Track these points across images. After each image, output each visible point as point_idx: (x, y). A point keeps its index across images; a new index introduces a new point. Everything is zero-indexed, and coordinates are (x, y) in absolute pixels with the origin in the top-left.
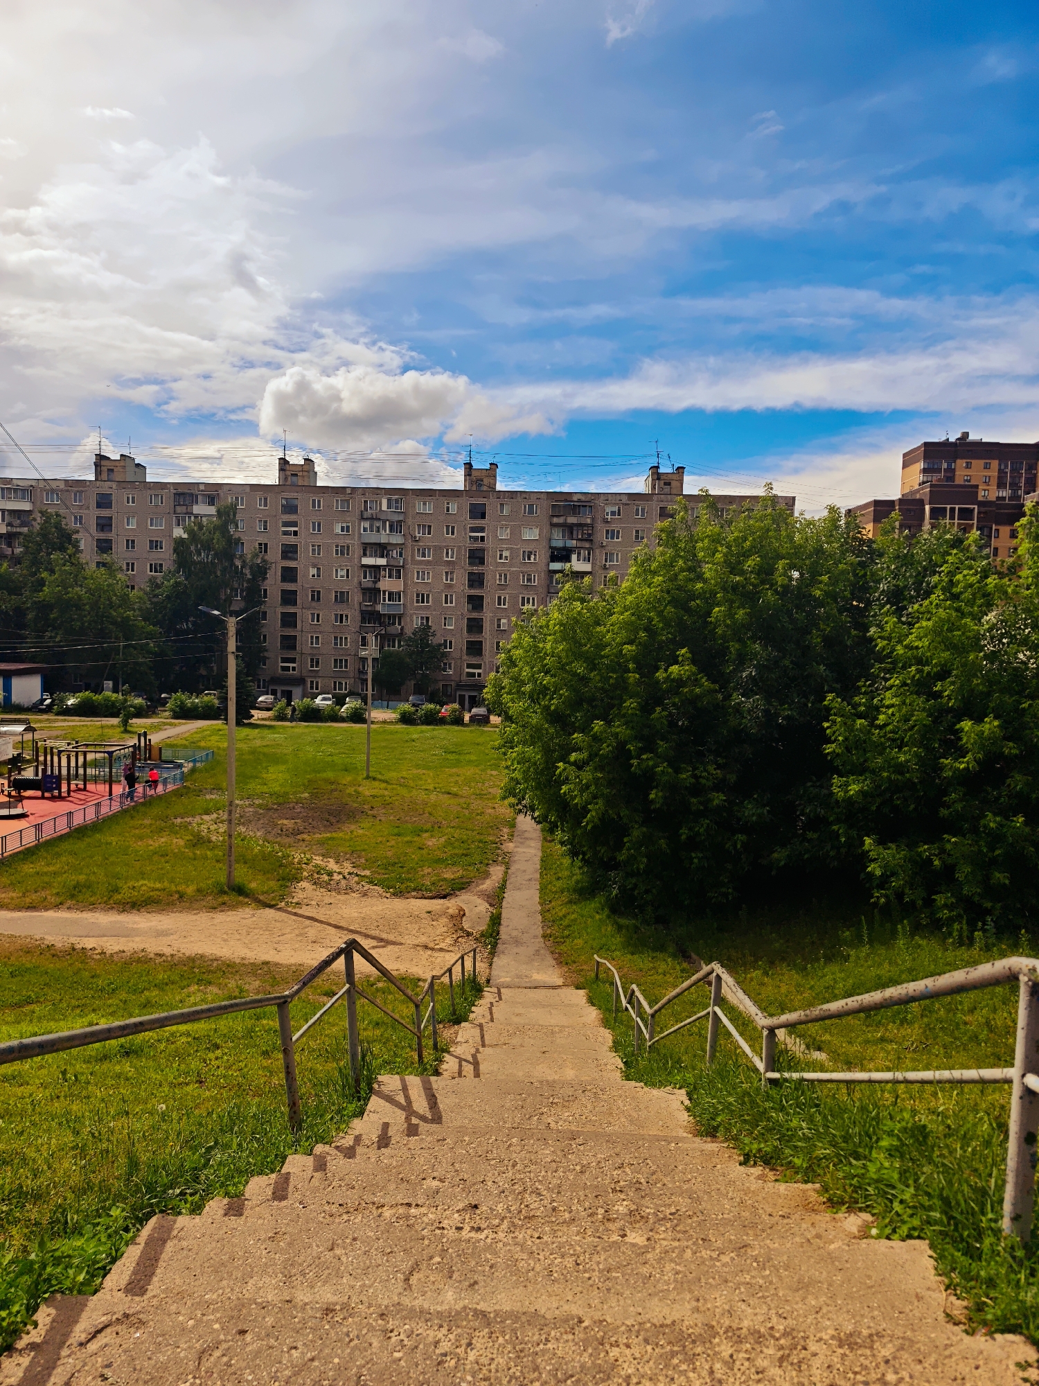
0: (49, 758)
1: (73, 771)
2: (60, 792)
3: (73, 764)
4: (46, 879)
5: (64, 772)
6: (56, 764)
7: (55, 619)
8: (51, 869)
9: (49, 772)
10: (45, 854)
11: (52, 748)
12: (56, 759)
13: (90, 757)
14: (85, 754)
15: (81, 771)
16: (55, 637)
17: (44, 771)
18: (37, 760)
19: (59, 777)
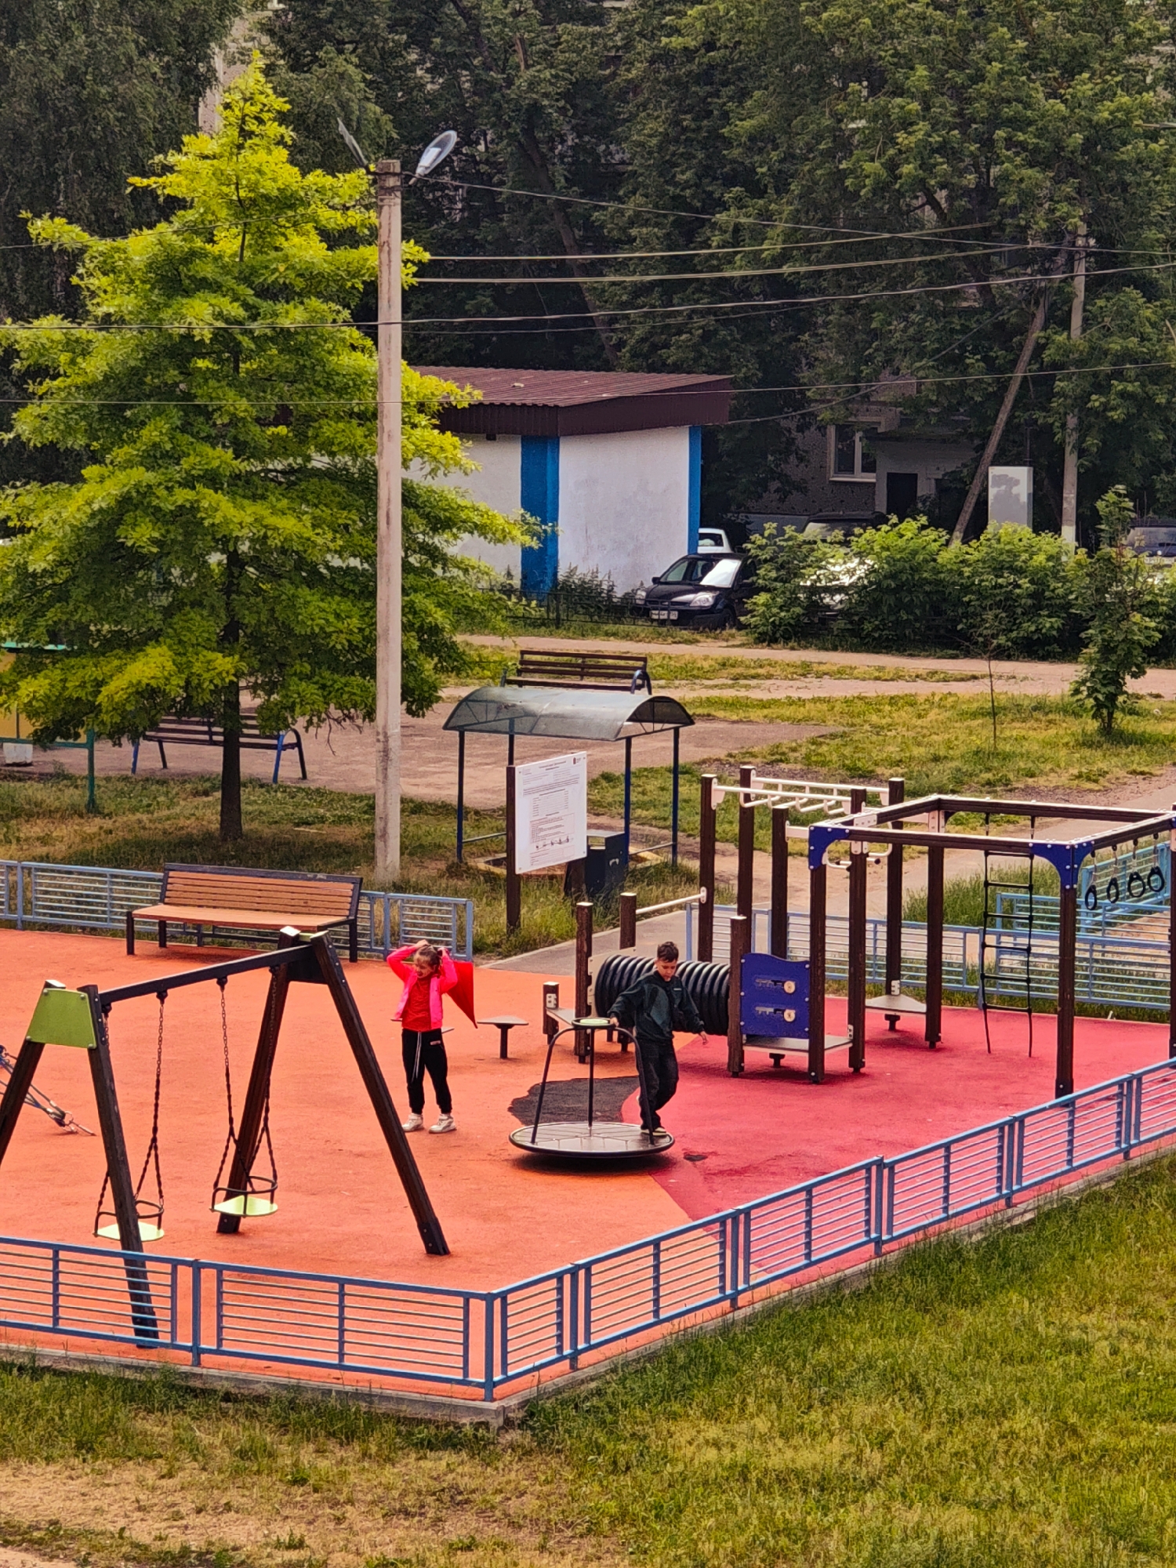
0: (763, 865)
1: (876, 944)
2: (817, 1051)
3: (877, 905)
4: (788, 1509)
5: (837, 944)
6: (799, 902)
7: (758, 141)
8: (807, 1457)
9: (762, 943)
10: (768, 1377)
11: (779, 818)
12: (799, 874)
13: (962, 868)
14: (937, 849)
15: (914, 944)
16: (759, 236)
17: (742, 932)
18: (707, 877)
19: (814, 971)
